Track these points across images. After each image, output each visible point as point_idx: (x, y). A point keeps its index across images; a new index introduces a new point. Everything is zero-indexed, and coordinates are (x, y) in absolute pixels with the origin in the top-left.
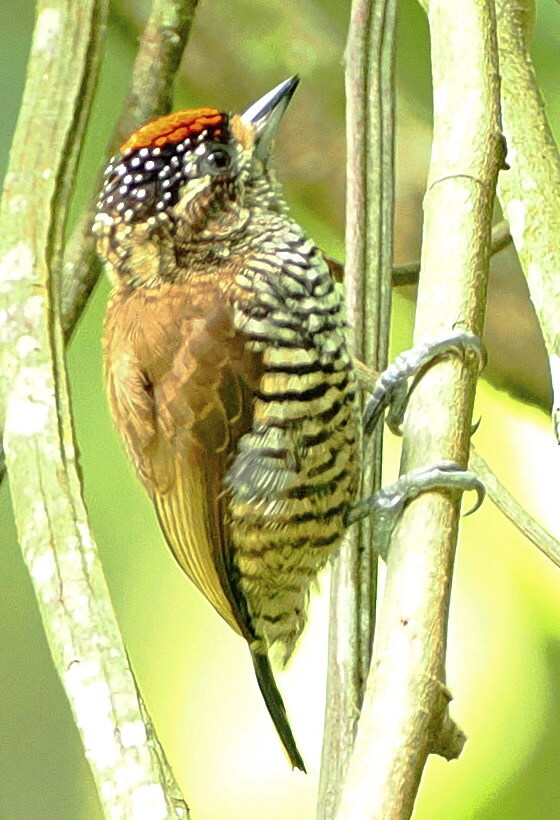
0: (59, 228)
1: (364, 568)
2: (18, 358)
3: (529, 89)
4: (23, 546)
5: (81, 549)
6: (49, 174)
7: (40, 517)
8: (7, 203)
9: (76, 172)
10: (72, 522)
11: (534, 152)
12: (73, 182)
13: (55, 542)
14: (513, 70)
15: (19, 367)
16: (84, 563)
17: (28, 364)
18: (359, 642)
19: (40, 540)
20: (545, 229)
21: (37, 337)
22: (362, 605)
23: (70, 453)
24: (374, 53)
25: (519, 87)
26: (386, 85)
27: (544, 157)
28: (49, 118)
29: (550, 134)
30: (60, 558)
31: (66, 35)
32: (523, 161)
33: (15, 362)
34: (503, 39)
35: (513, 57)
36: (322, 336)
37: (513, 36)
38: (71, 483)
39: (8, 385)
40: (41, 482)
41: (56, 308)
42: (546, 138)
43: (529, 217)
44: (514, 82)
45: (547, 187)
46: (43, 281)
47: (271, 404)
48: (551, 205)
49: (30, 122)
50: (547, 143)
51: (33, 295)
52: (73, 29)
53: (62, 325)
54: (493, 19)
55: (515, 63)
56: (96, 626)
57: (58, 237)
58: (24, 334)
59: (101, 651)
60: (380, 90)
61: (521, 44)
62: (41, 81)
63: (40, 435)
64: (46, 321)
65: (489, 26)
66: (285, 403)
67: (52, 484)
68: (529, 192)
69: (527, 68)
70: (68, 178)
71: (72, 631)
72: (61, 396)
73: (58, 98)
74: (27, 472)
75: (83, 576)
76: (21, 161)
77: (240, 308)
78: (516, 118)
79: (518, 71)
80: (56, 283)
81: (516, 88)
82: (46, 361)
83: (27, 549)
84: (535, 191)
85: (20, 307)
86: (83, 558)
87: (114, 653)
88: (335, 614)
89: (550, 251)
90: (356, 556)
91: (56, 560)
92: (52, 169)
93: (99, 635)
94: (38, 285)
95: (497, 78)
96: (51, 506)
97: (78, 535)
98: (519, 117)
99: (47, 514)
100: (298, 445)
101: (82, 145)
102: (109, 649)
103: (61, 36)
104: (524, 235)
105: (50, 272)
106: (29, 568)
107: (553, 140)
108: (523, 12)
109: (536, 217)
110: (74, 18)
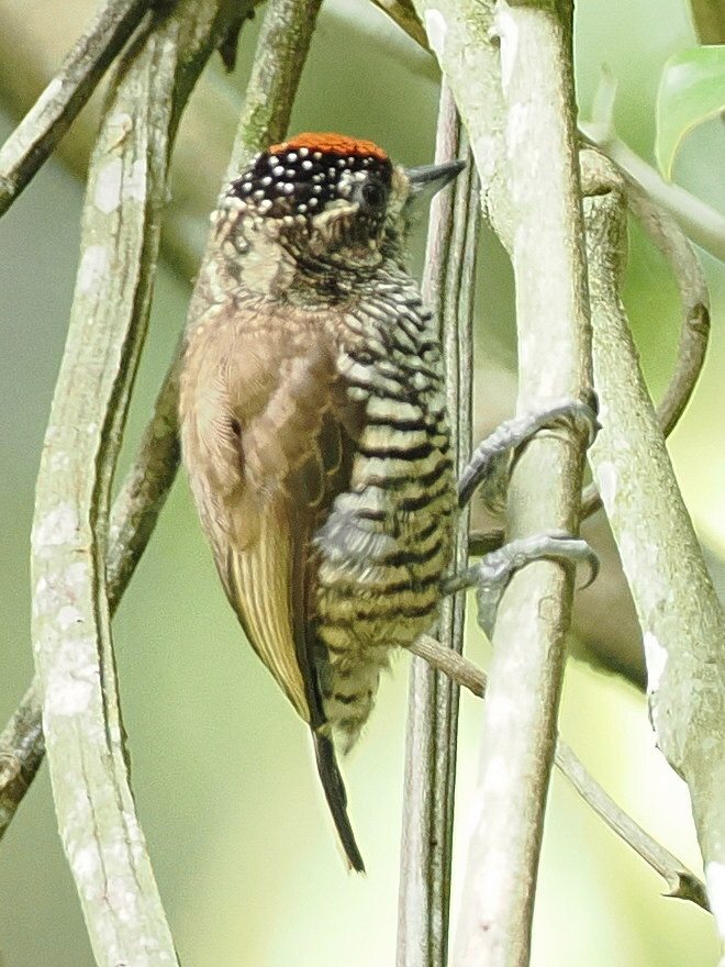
0: (105, 488)
1: (437, 865)
2: (59, 631)
3: (621, 339)
4: (64, 838)
5: (127, 841)
6: (94, 429)
7: (82, 803)
8: (47, 460)
9: (123, 426)
10: (118, 812)
11: (627, 409)
12: (120, 438)
13: (99, 834)
14: (604, 319)
15: (59, 640)
16: (131, 856)
17: (70, 638)
18: (430, 945)
19: (83, 830)
20: (639, 494)
21: (79, 608)
22: (434, 906)
23: (116, 735)
24: (450, 299)
25: (611, 337)
26: (463, 333)
27: (638, 415)
28: (94, 367)
29: (645, 388)
30: (104, 851)
31: (113, 276)
32: (615, 418)
33: (55, 634)
34: (594, 283)
35: (604, 303)
36: (427, 395)
37: (604, 281)
38: (117, 769)
39: (48, 660)
40: (83, 767)
41: (102, 577)
42: (641, 394)
43: (622, 481)
44: (605, 332)
45: (641, 447)
46: (87, 546)
47: (372, 459)
48: (646, 468)
49: (72, 372)
50: (642, 399)
51: (76, 560)
52: (120, 269)
53: (107, 594)
54: (583, 262)
55: (605, 310)
56: (144, 926)
57: (104, 497)
58: (66, 604)
59: (149, 953)
60: (457, 339)
61: (614, 289)
62: (86, 325)
63: (83, 715)
64: (90, 590)
65: (580, 272)
66: (388, 461)
67: (97, 769)
68: (621, 453)
69: (619, 316)
70: (114, 433)
71: (117, 932)
72: (106, 673)
73: (104, 345)
74: (69, 757)
75: (130, 871)
76: (63, 414)
77: (346, 351)
78: (607, 372)
79: (610, 320)
80: (101, 550)
81: (608, 338)
82: (90, 634)
83: (68, 842)
84: (628, 452)
85: (62, 574)
86: (130, 851)
87: (163, 956)
88: (404, 914)
89: (644, 517)
90: (427, 851)
91: (100, 854)
92: (97, 423)
93: (146, 936)
94: (81, 551)
95: (589, 330)
96: (95, 792)
97: (124, 826)
98: (611, 371)
99: (91, 802)
100: (399, 508)
101: (130, 397)
102: (157, 951)
103: (107, 277)
104: (616, 500)
105: (95, 538)
106: (71, 861)
107: (648, 396)
108: (615, 255)
109: (630, 481)
110: (122, 257)
